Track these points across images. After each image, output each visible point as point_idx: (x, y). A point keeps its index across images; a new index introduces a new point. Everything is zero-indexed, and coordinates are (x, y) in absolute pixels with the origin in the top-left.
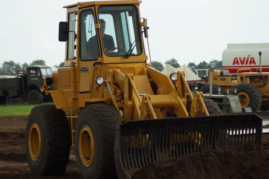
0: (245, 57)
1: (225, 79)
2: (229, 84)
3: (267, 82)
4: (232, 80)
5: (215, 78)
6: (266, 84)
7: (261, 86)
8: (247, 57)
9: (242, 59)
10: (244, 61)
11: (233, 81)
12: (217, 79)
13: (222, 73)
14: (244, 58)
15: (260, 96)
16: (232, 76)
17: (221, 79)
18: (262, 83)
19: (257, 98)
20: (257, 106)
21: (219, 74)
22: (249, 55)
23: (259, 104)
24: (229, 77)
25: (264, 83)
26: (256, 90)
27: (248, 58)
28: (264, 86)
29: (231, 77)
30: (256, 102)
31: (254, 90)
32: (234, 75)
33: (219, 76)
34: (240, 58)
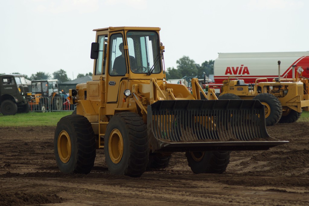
0: (237, 66)
1: (242, 89)
2: (247, 94)
3: (287, 92)
4: (249, 89)
5: (232, 88)
6: (286, 95)
7: (280, 96)
8: (240, 66)
9: (235, 69)
10: (237, 70)
11: (250, 91)
12: (233, 89)
13: (238, 82)
14: (237, 68)
15: (281, 106)
16: (250, 86)
17: (238, 89)
18: (281, 93)
19: (278, 108)
20: (278, 117)
21: (235, 84)
22: (242, 64)
23: (280, 115)
24: (247, 87)
25: (284, 94)
26: (277, 100)
27: (241, 68)
28: (284, 96)
29: (248, 86)
30: (278, 112)
31: (275, 100)
32: (252, 84)
33: (235, 86)
34: (233, 68)
